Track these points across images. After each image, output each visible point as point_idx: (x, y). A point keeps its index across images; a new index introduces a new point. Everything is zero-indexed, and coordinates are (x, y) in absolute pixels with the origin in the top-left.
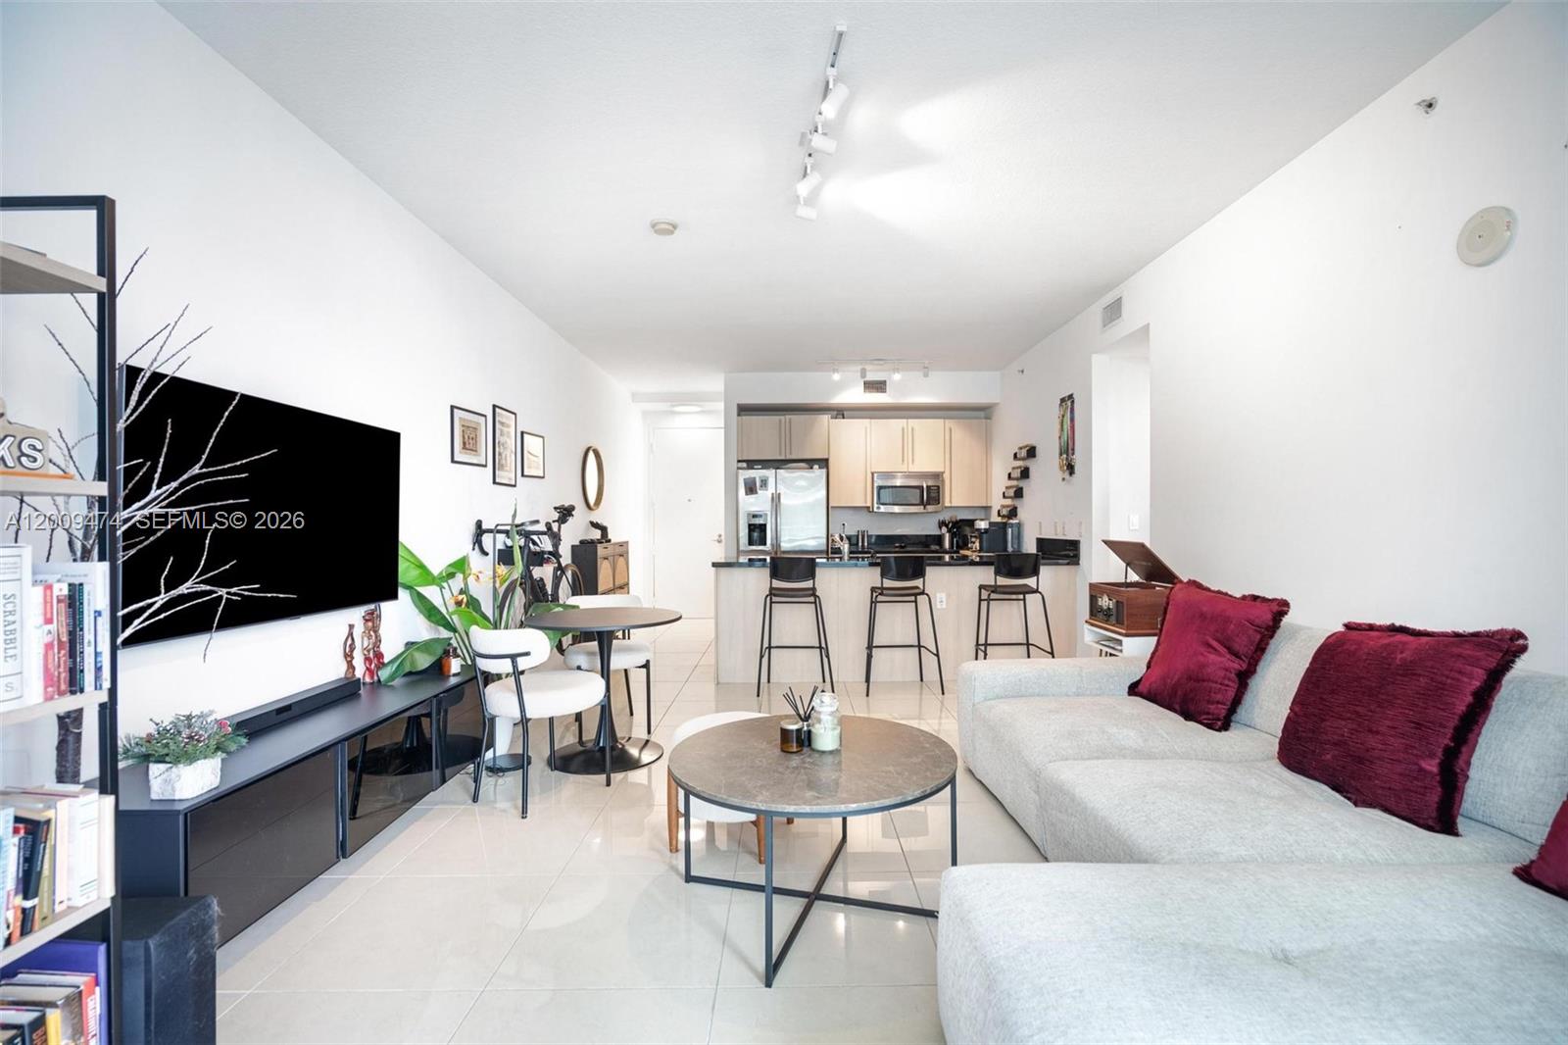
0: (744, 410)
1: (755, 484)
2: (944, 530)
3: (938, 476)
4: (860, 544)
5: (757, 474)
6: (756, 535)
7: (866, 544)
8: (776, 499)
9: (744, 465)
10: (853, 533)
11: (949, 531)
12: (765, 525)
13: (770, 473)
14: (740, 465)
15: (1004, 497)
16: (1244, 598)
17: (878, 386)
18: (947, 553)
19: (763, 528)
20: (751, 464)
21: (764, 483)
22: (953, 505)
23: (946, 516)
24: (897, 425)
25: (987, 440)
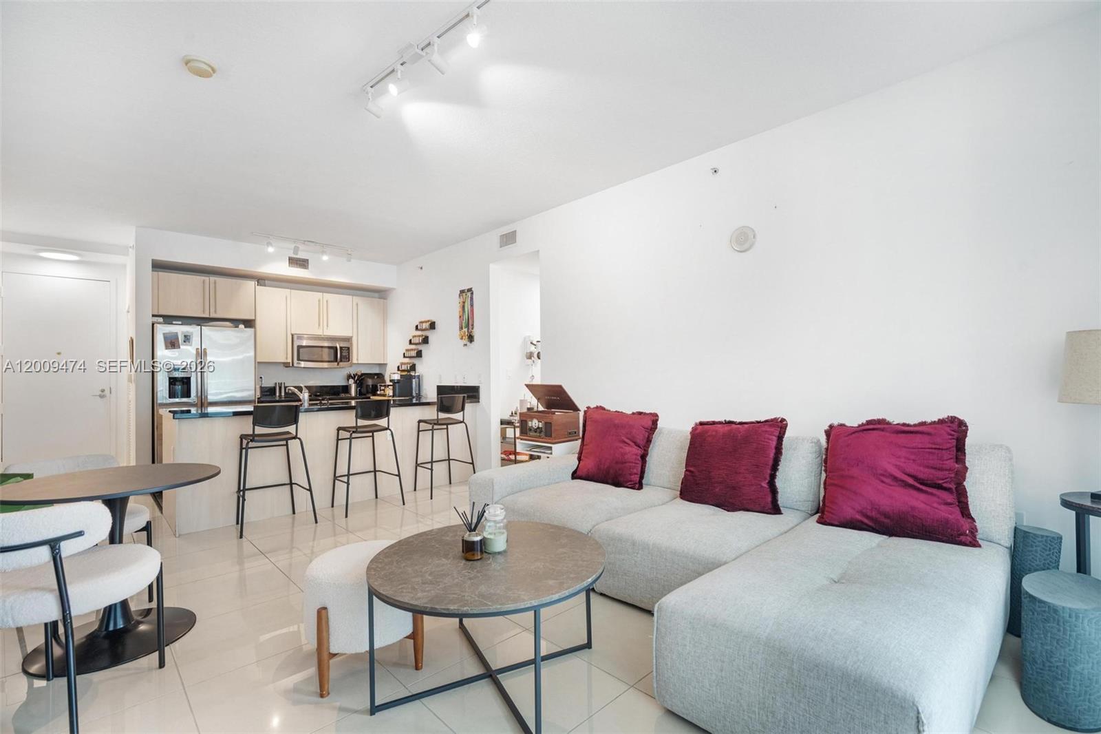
0: (158, 266)
1: (178, 339)
2: (351, 381)
3: (349, 339)
4: (278, 394)
5: (179, 329)
6: (178, 388)
7: (283, 394)
8: (201, 354)
9: (161, 320)
10: (271, 384)
11: (355, 382)
12: (189, 379)
13: (193, 330)
14: (155, 319)
15: (404, 357)
16: (633, 414)
17: (303, 263)
18: (353, 398)
19: (186, 382)
20: (169, 319)
21: (187, 339)
22: (359, 362)
23: (353, 371)
24: (314, 297)
25: (384, 315)
